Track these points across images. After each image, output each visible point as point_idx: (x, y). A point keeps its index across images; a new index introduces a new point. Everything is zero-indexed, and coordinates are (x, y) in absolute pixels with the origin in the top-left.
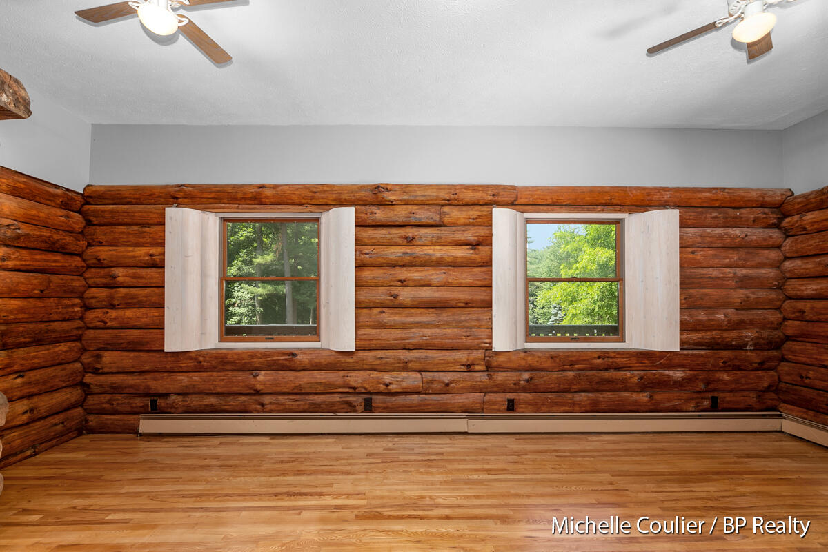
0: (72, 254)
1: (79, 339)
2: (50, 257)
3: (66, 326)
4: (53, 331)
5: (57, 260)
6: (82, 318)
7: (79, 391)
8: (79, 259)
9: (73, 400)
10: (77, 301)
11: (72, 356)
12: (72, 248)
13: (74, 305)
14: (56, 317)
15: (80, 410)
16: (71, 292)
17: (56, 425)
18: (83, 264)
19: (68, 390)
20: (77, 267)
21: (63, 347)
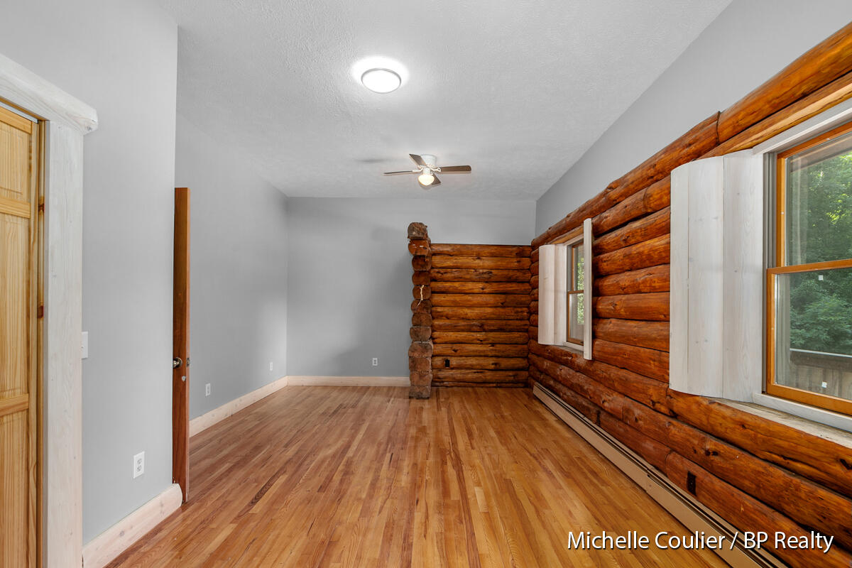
0: (523, 282)
1: (527, 331)
2: (509, 285)
3: (518, 323)
4: (509, 325)
5: (513, 287)
6: (529, 319)
7: (526, 361)
8: (528, 284)
9: (521, 365)
10: (526, 309)
11: (521, 340)
12: (521, 278)
13: (522, 312)
14: (511, 317)
15: (527, 373)
16: (521, 304)
17: (510, 376)
18: (530, 287)
19: (520, 359)
20: (525, 290)
21: (516, 334)
